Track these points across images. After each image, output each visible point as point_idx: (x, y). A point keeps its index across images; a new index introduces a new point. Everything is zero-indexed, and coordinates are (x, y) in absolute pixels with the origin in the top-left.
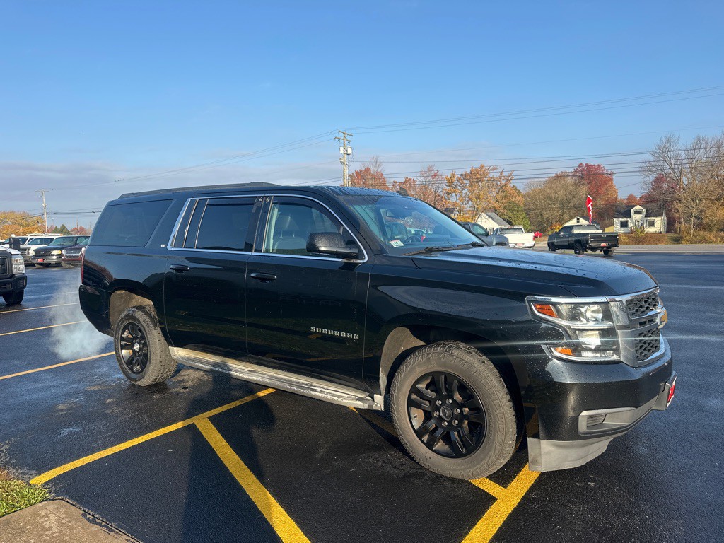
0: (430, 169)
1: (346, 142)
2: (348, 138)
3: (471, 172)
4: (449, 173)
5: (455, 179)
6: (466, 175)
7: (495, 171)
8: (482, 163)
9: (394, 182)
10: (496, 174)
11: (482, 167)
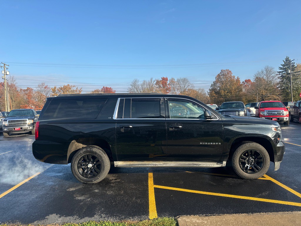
0: (43, 84)
1: (5, 69)
2: (7, 67)
3: (64, 87)
4: (53, 87)
5: (56, 90)
6: (61, 88)
7: (74, 87)
8: (69, 84)
9: (21, 89)
10: (75, 89)
11: (68, 85)
